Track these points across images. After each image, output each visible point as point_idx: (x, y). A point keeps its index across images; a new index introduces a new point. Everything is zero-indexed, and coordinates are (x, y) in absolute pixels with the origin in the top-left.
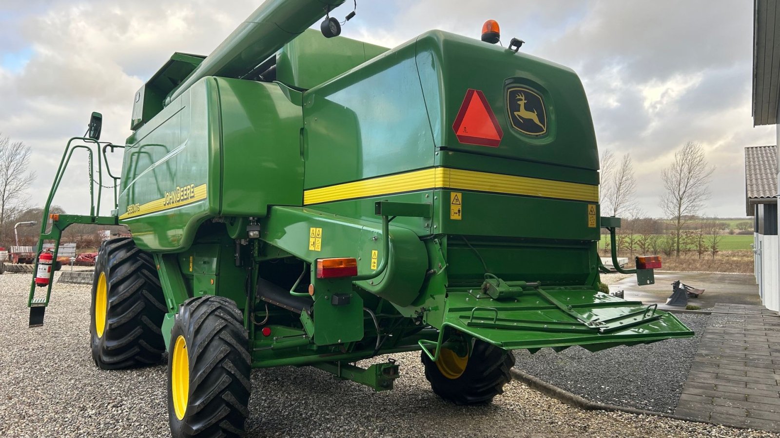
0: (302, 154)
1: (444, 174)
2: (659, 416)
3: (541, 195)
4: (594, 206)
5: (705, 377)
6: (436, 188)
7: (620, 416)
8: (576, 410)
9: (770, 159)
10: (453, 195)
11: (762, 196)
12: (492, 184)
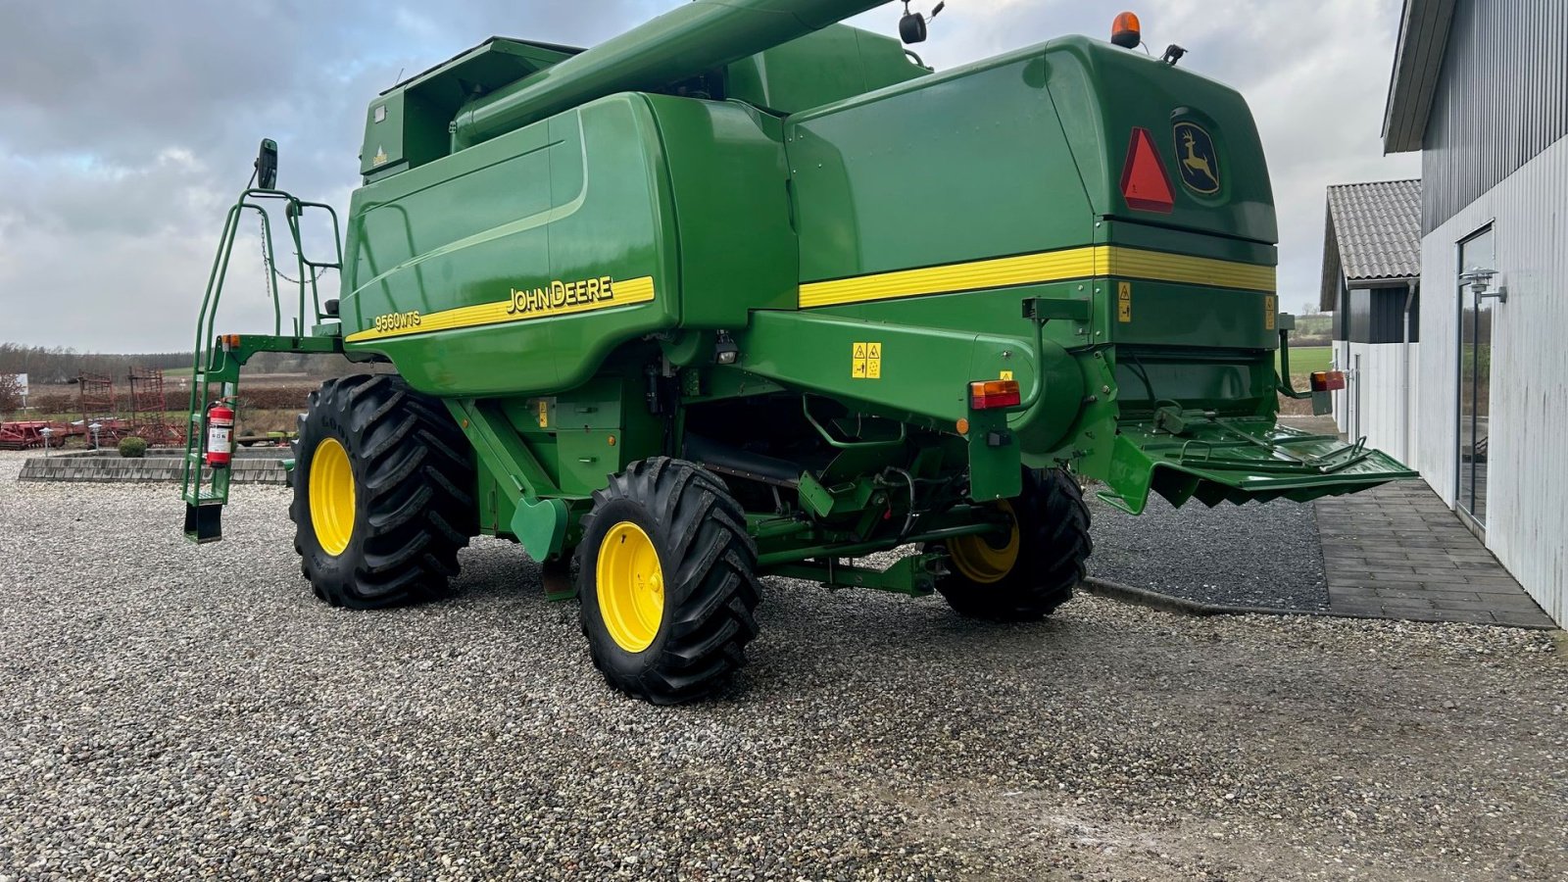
0: (792, 223)
1: (1110, 255)
2: (1312, 615)
3: (1213, 284)
4: (1272, 298)
5: (1348, 563)
6: (1095, 277)
7: (1256, 619)
8: (1184, 617)
9: (1374, 207)
10: (1121, 285)
11: (1369, 274)
12: (1162, 269)
